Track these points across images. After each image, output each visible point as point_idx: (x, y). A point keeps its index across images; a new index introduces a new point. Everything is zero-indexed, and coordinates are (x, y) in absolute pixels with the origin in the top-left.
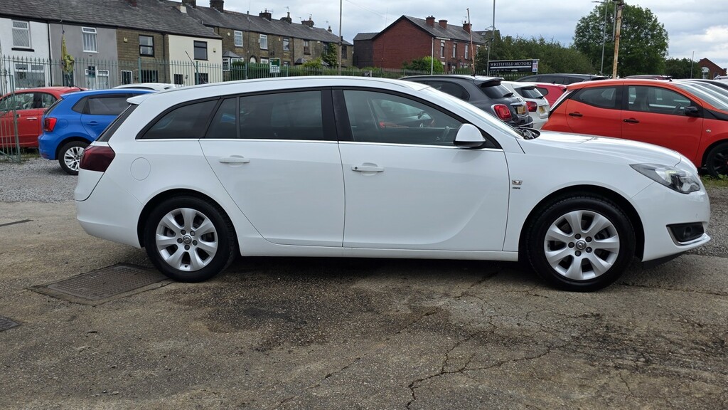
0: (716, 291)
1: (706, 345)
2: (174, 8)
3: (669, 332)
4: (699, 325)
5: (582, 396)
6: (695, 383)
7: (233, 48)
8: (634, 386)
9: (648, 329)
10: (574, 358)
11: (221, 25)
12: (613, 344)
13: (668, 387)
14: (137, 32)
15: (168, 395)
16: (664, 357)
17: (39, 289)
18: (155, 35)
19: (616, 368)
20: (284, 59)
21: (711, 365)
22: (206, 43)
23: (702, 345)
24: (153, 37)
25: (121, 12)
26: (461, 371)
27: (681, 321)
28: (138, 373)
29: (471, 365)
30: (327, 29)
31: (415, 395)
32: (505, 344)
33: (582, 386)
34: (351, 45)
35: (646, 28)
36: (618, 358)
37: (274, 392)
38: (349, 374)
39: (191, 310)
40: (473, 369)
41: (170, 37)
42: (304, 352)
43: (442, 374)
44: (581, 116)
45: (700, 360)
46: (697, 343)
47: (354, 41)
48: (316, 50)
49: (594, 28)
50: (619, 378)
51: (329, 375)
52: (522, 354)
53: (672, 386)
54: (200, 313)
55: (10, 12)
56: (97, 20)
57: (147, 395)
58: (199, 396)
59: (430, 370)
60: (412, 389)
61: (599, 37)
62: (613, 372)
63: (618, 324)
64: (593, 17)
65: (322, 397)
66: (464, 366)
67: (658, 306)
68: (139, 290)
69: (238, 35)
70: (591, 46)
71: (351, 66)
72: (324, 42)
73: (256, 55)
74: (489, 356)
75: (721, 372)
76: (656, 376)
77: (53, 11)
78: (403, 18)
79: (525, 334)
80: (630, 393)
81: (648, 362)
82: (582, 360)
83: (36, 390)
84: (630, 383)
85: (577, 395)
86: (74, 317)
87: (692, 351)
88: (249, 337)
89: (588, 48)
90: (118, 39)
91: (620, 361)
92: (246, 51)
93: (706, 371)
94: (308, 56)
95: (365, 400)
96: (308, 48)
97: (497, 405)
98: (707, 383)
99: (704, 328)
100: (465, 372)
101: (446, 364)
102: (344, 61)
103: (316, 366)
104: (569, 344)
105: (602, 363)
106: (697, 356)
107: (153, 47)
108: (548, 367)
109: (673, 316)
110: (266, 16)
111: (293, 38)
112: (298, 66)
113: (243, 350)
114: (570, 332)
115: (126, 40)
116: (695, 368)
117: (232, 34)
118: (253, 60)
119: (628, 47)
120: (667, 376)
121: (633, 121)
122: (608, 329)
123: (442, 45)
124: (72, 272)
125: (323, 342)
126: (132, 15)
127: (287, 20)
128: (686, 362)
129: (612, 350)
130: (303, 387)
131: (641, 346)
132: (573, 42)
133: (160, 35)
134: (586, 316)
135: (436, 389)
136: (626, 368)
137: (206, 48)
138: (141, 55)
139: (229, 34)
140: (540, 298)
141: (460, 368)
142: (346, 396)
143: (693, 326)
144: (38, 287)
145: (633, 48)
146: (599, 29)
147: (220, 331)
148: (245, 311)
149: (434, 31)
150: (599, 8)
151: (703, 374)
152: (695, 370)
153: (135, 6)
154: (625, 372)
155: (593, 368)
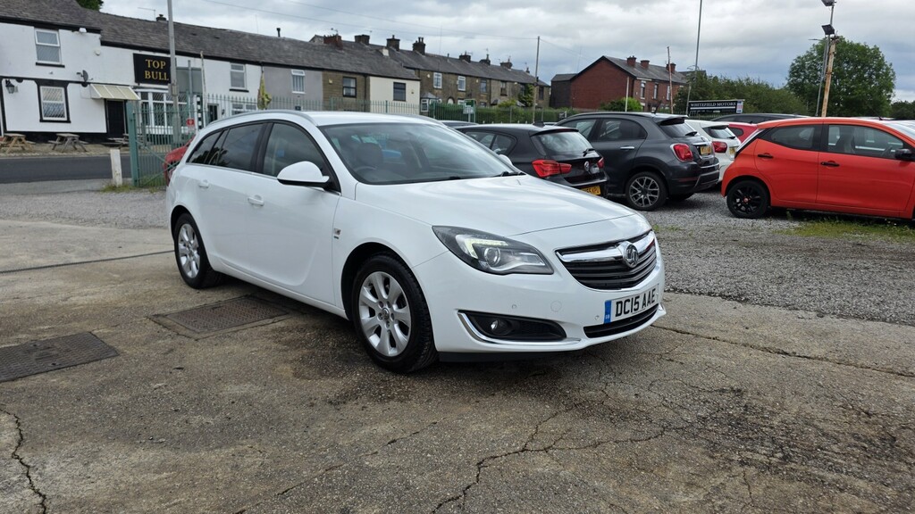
0: (899, 370)
1: (870, 442)
2: (377, 51)
3: (825, 420)
4: (867, 413)
5: (686, 499)
6: (843, 495)
7: (432, 90)
8: (758, 491)
9: (798, 413)
10: (690, 445)
11: (422, 68)
12: (747, 430)
13: (805, 496)
14: (341, 75)
15: (212, 449)
16: (810, 453)
17: (157, 318)
18: (358, 77)
19: (742, 463)
20: (481, 100)
21: (871, 471)
22: (405, 84)
23: (865, 441)
24: (355, 78)
25: (328, 55)
26: (546, 450)
27: (844, 406)
28: (196, 420)
29: (561, 444)
30: (525, 70)
31: (480, 477)
32: (611, 419)
33: (690, 484)
34: (549, 87)
35: (870, 67)
36: (748, 450)
37: (324, 457)
38: (416, 441)
39: (286, 351)
40: (561, 449)
41: (372, 79)
42: (378, 410)
43: (522, 451)
44: (772, 157)
45: (858, 462)
46: (859, 439)
47: (552, 82)
48: (513, 91)
49: (810, 68)
50: (741, 478)
51: (394, 441)
52: (628, 434)
53: (810, 496)
54: (293, 355)
55: (229, 56)
56: (306, 63)
57: (190, 446)
58: (242, 454)
59: (510, 446)
60: (479, 469)
61: (816, 77)
62: (737, 469)
63: (761, 404)
64: (810, 56)
65: (373, 468)
66: (552, 443)
67: (819, 385)
68: (248, 326)
69: (438, 77)
70: (806, 86)
71: (547, 106)
72: (522, 84)
73: (454, 96)
74: (586, 433)
75: (882, 483)
76: (791, 480)
77: (267, 54)
78: (603, 58)
79: (641, 408)
80: (750, 501)
81: (786, 458)
82: (700, 449)
83: (87, 429)
84: (754, 486)
85: (680, 498)
86: (171, 350)
87: (849, 449)
88: (330, 386)
89: (803, 89)
90: (324, 81)
91: (749, 455)
92: (444, 92)
93: (861, 478)
94: (504, 97)
95: (419, 478)
96: (505, 89)
97: (574, 500)
98: (859, 497)
99: (873, 419)
100: (550, 451)
101: (532, 439)
102: (540, 102)
103: (384, 429)
104: (692, 425)
105: (726, 455)
106: (854, 457)
107: (355, 88)
108: (655, 455)
109: (835, 400)
110: (466, 58)
111: (490, 79)
112: (494, 107)
113: (315, 402)
114: (697, 410)
115: (331, 82)
116: (847, 473)
117: (432, 76)
118: (450, 101)
119: (848, 88)
120: (807, 482)
121: (832, 164)
122: (746, 410)
123: (643, 85)
124: (198, 302)
125: (405, 399)
126: (338, 58)
127: (486, 62)
128: (838, 463)
129: (742, 439)
130: (359, 452)
131: (782, 436)
132: (786, 82)
133: (362, 77)
134: (723, 391)
135: (508, 471)
136: (755, 465)
137: (405, 89)
138: (345, 96)
139: (429, 76)
140: (673, 364)
141: (547, 445)
142: (400, 469)
143: (859, 414)
144: (157, 316)
145: (853, 89)
146: (816, 69)
147: (304, 378)
148: (340, 356)
149: (635, 71)
150: (817, 46)
151: (856, 484)
152: (846, 477)
153: (341, 49)
154: (752, 471)
155: (711, 461)
